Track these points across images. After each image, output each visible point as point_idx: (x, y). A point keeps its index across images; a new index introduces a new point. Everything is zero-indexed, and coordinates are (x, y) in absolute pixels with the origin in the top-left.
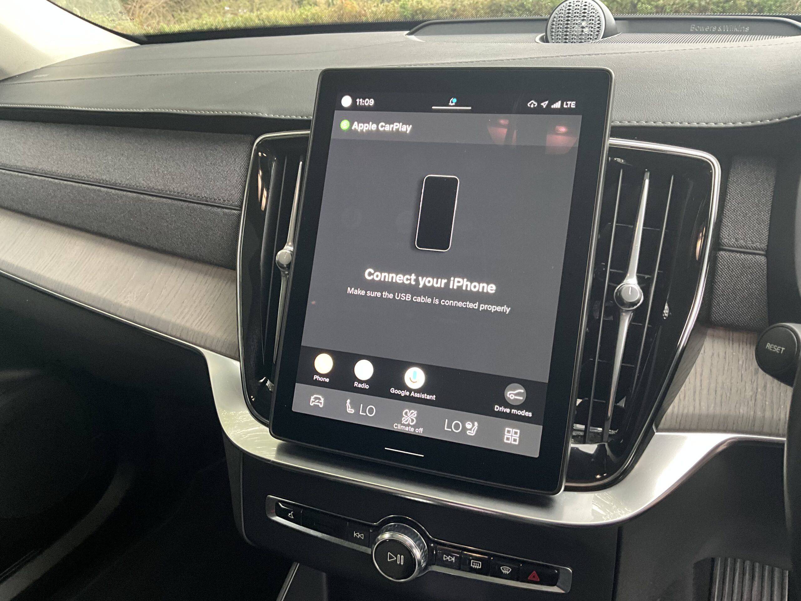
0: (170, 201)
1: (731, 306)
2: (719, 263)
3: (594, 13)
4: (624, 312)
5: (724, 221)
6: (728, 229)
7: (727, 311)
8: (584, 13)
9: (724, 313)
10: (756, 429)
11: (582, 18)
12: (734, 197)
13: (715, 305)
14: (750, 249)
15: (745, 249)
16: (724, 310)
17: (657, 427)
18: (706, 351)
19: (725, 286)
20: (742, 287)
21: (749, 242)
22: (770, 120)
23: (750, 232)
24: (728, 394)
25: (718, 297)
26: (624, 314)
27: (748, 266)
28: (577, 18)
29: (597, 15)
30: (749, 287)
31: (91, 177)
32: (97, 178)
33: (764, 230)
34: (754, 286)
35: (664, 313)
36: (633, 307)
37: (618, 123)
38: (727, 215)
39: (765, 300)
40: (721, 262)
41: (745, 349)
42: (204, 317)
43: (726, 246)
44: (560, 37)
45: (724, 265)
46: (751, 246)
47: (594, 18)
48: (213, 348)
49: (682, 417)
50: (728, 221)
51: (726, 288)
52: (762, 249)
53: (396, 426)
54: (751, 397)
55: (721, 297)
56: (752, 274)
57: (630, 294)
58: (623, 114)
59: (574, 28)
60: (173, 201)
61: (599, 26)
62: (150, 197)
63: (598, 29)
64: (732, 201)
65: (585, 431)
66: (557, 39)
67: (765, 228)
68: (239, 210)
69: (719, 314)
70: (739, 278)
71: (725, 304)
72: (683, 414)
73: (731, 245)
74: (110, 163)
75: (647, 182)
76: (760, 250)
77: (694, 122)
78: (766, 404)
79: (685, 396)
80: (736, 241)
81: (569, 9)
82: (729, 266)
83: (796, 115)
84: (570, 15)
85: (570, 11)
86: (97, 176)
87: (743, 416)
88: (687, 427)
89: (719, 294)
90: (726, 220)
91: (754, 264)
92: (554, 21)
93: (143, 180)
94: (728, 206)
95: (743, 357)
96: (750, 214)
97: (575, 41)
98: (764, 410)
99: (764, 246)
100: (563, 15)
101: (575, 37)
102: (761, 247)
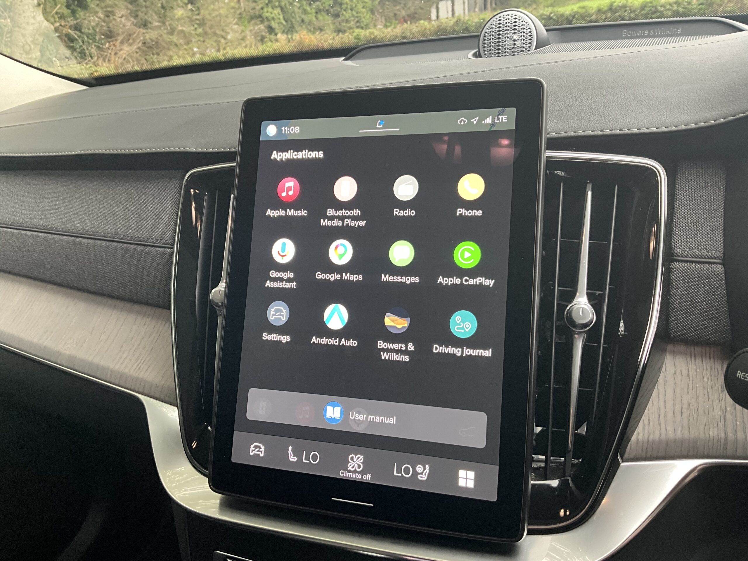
0: (104, 242)
1: (690, 320)
2: (673, 275)
3: (524, 25)
4: (577, 334)
5: (675, 230)
6: (680, 238)
7: (687, 325)
8: (515, 26)
9: (683, 327)
10: (729, 452)
11: (513, 31)
12: (683, 204)
13: (673, 320)
14: (705, 258)
15: (700, 258)
16: (683, 325)
17: (622, 457)
18: (667, 369)
19: (682, 299)
20: (700, 299)
21: (703, 251)
22: (714, 121)
23: (704, 240)
24: (695, 415)
25: (676, 311)
26: (576, 336)
27: (704, 276)
28: (509, 32)
29: (528, 27)
30: (708, 299)
31: (29, 223)
32: (35, 223)
33: (719, 237)
34: (713, 298)
35: (620, 331)
36: (586, 328)
37: (554, 135)
38: (677, 224)
39: (727, 311)
40: (675, 274)
41: (709, 364)
42: (142, 361)
43: (679, 256)
44: (493, 52)
45: (678, 277)
46: (706, 255)
47: (525, 31)
48: (152, 394)
49: (648, 444)
50: (679, 230)
51: (684, 301)
52: (718, 257)
53: (342, 473)
54: (720, 417)
55: (679, 311)
56: (709, 285)
57: (581, 314)
58: (559, 125)
59: (505, 41)
60: (108, 242)
61: (530, 38)
62: (86, 240)
63: (530, 41)
64: (681, 208)
65: (546, 461)
66: (490, 54)
67: (719, 234)
68: (172, 248)
69: (678, 328)
70: (696, 289)
71: (683, 318)
72: (648, 441)
73: (684, 255)
74: (47, 207)
75: (590, 194)
76: (715, 258)
77: (634, 128)
78: (736, 424)
79: (649, 421)
80: (689, 250)
81: (500, 24)
82: (685, 278)
83: (741, 113)
84: (501, 29)
85: (501, 25)
86: (35, 222)
87: (713, 440)
88: (655, 455)
89: (676, 308)
90: (677, 229)
91: (711, 274)
92: (485, 36)
93: (78, 223)
94: (678, 213)
95: (708, 373)
96: (702, 221)
97: (508, 54)
98: (736, 431)
99: (720, 254)
100: (494, 30)
101: (508, 51)
102: (716, 255)
